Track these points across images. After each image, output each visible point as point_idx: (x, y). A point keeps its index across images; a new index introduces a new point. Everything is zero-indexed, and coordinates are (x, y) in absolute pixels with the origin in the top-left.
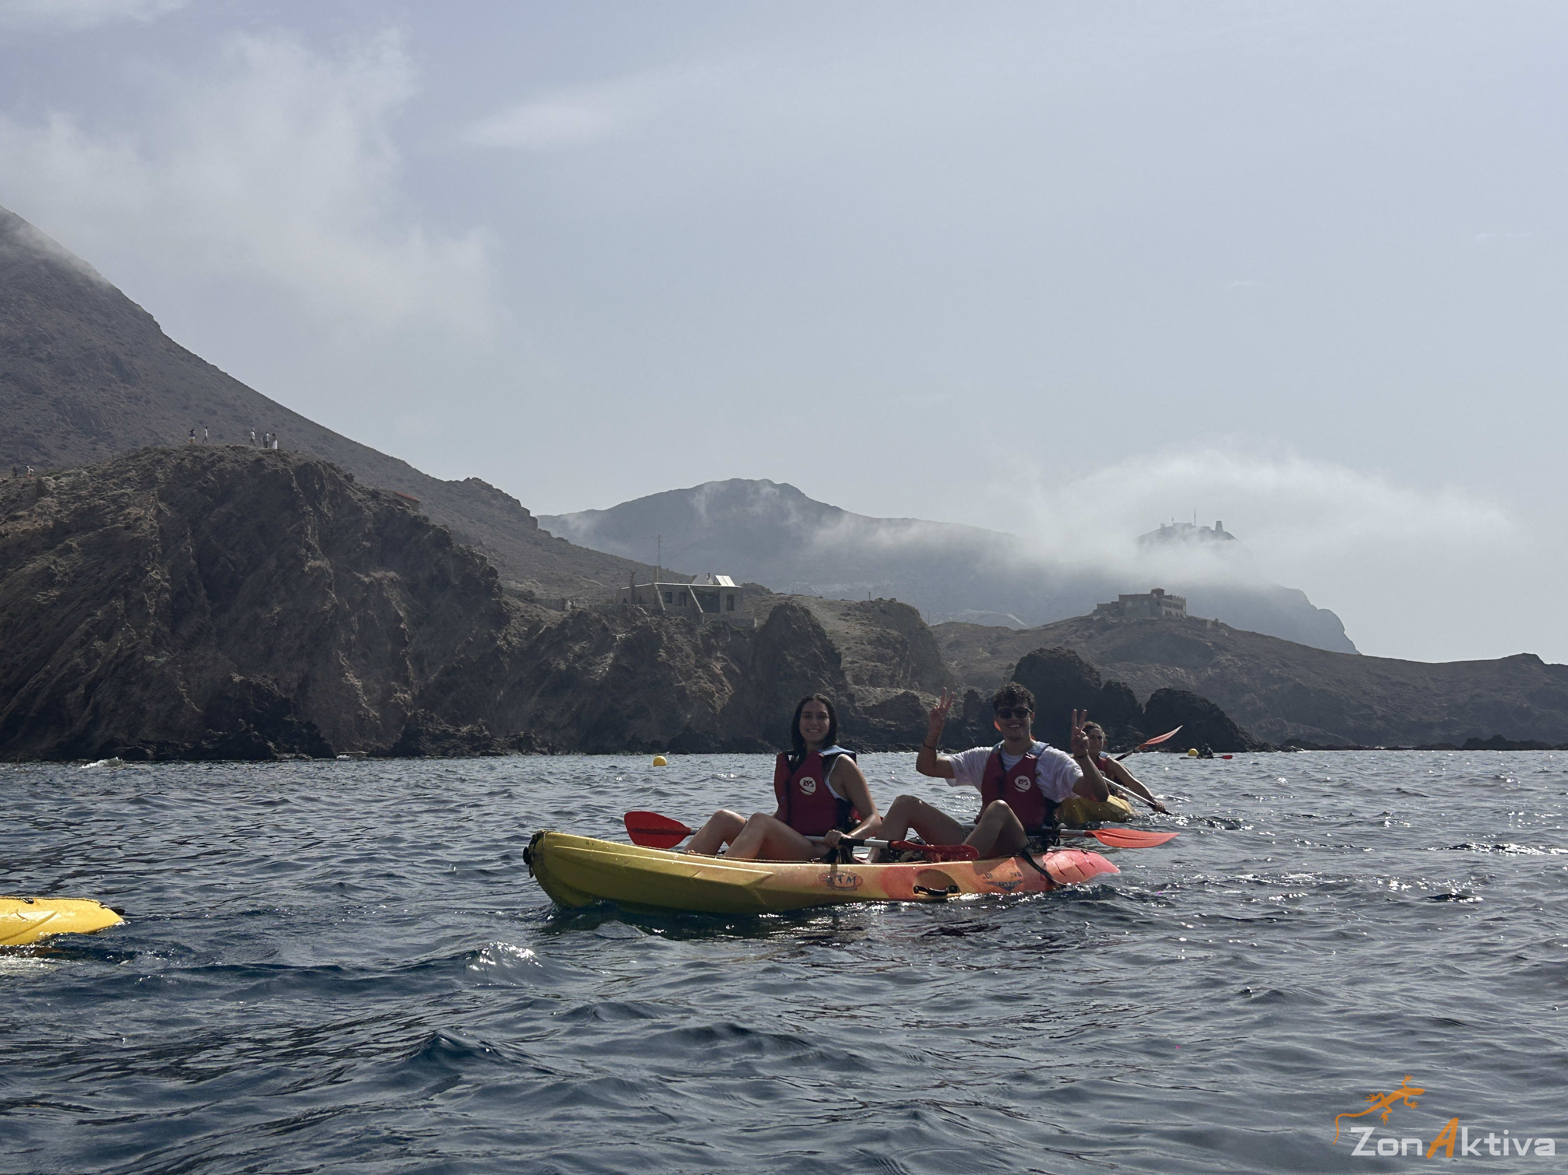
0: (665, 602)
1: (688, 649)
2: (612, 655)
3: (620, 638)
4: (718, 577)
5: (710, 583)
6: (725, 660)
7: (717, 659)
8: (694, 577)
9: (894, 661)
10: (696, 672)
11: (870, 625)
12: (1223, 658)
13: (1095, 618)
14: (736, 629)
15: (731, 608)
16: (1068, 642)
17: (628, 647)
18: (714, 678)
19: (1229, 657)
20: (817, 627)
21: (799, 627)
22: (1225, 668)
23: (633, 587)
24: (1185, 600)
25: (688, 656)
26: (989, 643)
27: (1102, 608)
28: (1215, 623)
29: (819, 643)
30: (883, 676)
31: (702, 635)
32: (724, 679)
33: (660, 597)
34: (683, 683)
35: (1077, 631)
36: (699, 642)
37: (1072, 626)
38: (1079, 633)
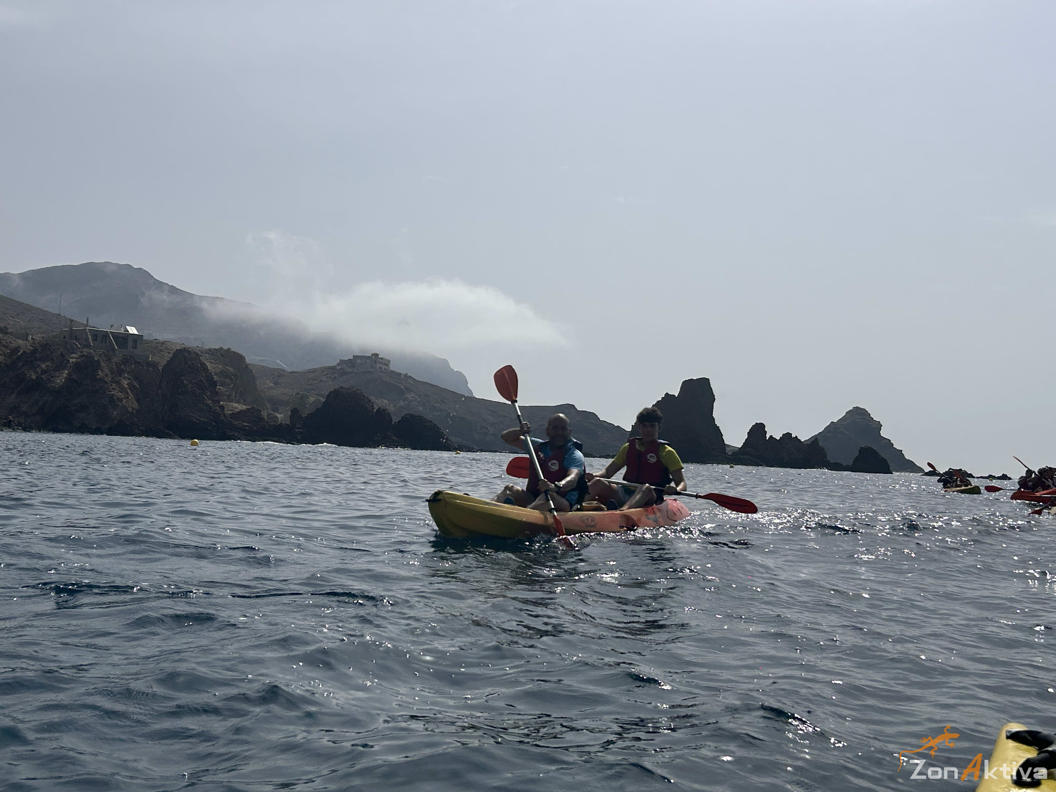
0: (93, 340)
1: (107, 371)
2: (66, 372)
3: (72, 362)
4: (128, 327)
5: (122, 331)
6: (130, 379)
7: (125, 378)
8: (112, 326)
9: (230, 386)
10: (111, 385)
11: (215, 364)
12: (410, 396)
13: (338, 368)
14: (138, 360)
15: (135, 347)
16: (321, 381)
17: (78, 367)
18: (122, 390)
19: (413, 395)
20: (203, 364)
21: (193, 364)
22: (411, 401)
23: (71, 330)
24: (390, 361)
25: (106, 375)
26: (273, 378)
27: (342, 362)
28: (406, 375)
29: (204, 374)
30: (224, 395)
31: (116, 363)
32: (129, 390)
33: (90, 337)
34: (113, 393)
35: (327, 374)
36: (114, 366)
37: (324, 371)
38: (328, 376)
